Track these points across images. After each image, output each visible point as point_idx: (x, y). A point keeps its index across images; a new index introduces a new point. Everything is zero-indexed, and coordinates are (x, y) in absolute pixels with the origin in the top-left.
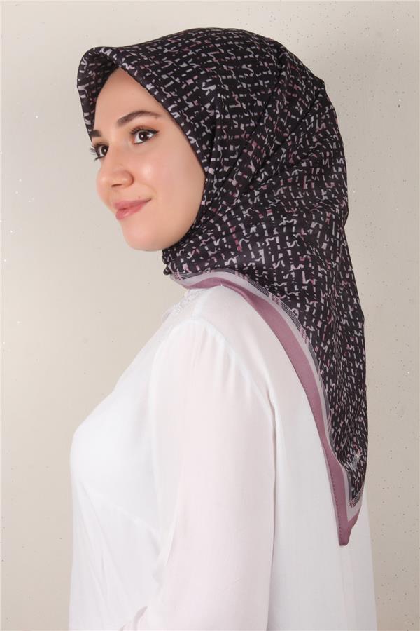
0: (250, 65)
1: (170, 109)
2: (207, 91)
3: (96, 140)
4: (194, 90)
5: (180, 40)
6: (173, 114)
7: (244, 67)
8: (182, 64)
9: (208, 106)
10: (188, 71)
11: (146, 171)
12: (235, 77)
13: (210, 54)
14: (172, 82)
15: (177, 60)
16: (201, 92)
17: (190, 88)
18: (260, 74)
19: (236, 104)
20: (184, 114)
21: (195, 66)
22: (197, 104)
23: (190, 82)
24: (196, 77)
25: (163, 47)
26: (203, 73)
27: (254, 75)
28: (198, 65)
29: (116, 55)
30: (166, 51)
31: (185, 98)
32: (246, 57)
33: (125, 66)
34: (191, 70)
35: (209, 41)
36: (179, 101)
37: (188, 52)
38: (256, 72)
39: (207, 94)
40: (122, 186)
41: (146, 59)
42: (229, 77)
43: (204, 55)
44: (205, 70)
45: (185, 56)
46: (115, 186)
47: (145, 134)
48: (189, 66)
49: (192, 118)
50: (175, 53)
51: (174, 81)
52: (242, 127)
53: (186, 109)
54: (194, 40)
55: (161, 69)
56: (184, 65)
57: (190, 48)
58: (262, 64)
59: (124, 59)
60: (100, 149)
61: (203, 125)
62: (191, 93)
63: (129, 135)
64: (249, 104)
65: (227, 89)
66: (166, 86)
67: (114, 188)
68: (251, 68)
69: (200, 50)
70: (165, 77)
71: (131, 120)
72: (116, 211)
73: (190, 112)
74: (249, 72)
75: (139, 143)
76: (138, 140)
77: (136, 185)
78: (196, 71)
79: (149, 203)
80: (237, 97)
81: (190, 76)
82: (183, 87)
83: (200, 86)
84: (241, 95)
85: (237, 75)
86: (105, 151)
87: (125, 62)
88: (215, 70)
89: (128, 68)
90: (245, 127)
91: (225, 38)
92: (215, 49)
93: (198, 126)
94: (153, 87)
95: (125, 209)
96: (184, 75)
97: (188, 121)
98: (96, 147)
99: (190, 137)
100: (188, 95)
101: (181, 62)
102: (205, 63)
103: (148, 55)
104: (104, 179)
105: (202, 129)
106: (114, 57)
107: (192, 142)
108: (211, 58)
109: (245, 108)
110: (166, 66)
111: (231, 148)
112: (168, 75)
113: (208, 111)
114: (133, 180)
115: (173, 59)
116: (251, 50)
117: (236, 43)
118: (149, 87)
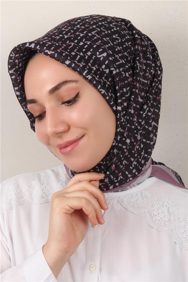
0: (117, 35)
1: (84, 74)
2: (101, 57)
4: (93, 58)
5: (70, 28)
6: (87, 77)
7: (114, 36)
8: (80, 43)
9: (104, 67)
10: (85, 47)
12: (112, 44)
13: (93, 33)
14: (79, 56)
15: (76, 41)
16: (97, 59)
17: (90, 57)
18: (125, 39)
19: (119, 61)
20: (94, 75)
21: (89, 43)
22: (97, 67)
23: (89, 53)
24: (91, 50)
25: (63, 34)
26: (95, 46)
27: (121, 40)
28: (90, 42)
29: (38, 46)
30: (66, 37)
31: (90, 64)
32: (113, 30)
33: (47, 52)
34: (87, 46)
35: (88, 25)
36: (88, 67)
37: (80, 34)
38: (122, 38)
39: (101, 59)
41: (57, 44)
42: (109, 45)
43: (90, 34)
44: (96, 44)
45: (79, 38)
48: (85, 44)
49: (98, 76)
50: (72, 37)
51: (80, 55)
52: (127, 75)
53: (93, 72)
54: (78, 26)
55: (69, 49)
56: (81, 44)
57: (79, 32)
58: (123, 33)
59: (45, 48)
61: (105, 80)
62: (92, 60)
64: (125, 59)
65: (111, 53)
66: (77, 59)
68: (117, 36)
69: (86, 32)
70: (73, 54)
73: (96, 73)
74: (118, 40)
78: (90, 46)
80: (118, 57)
81: (88, 50)
82: (86, 58)
83: (96, 55)
84: (120, 55)
85: (113, 43)
87: (46, 49)
88: (101, 43)
89: (49, 53)
90: (129, 74)
91: (95, 21)
92: (94, 29)
93: (102, 82)
94: (70, 62)
96: (84, 50)
97: (97, 79)
99: (100, 90)
100: (91, 62)
101: (79, 42)
102: (93, 39)
103: (57, 42)
105: (105, 83)
106: (38, 48)
107: (102, 93)
108: (95, 36)
109: (124, 62)
110: (71, 46)
111: (125, 90)
112: (74, 52)
113: (104, 70)
115: (73, 41)
116: (113, 25)
117: (103, 23)
118: (68, 62)
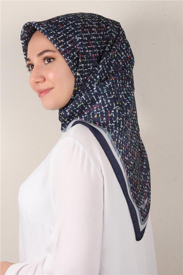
3: (28, 62)
11: (50, 76)
40: (40, 83)
46: (37, 82)
47: (49, 60)
60: (30, 66)
63: (43, 60)
67: (37, 83)
71: (43, 54)
72: (38, 93)
75: (47, 64)
76: (46, 62)
77: (46, 82)
79: (53, 90)
86: (32, 67)
95: (42, 92)
98: (28, 66)
104: (32, 80)
114: (45, 80)
